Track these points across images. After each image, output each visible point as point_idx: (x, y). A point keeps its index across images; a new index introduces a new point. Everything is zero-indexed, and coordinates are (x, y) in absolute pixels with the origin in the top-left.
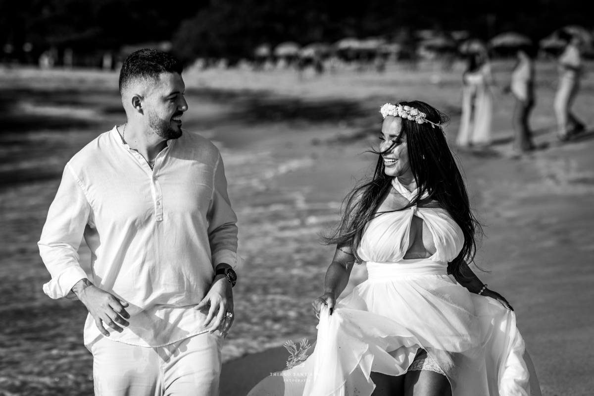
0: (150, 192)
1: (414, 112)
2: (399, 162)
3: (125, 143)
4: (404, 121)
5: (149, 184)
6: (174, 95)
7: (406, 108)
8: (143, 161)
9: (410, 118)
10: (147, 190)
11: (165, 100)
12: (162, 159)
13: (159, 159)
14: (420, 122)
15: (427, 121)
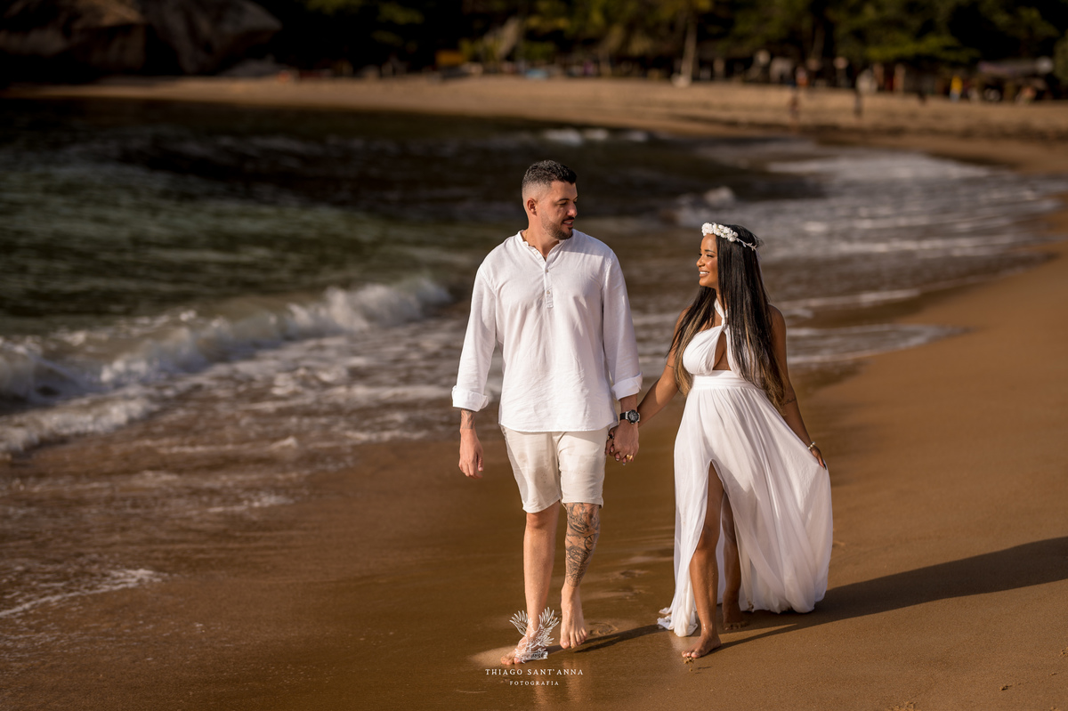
0: (543, 282)
1: (727, 230)
2: (710, 275)
3: (524, 240)
4: (718, 238)
5: (542, 276)
6: (564, 202)
7: (720, 226)
8: (540, 255)
9: (722, 236)
10: (541, 281)
11: (555, 204)
12: (554, 254)
13: (551, 255)
14: (731, 240)
15: (738, 240)
